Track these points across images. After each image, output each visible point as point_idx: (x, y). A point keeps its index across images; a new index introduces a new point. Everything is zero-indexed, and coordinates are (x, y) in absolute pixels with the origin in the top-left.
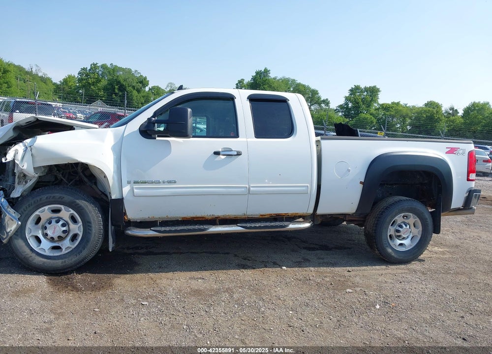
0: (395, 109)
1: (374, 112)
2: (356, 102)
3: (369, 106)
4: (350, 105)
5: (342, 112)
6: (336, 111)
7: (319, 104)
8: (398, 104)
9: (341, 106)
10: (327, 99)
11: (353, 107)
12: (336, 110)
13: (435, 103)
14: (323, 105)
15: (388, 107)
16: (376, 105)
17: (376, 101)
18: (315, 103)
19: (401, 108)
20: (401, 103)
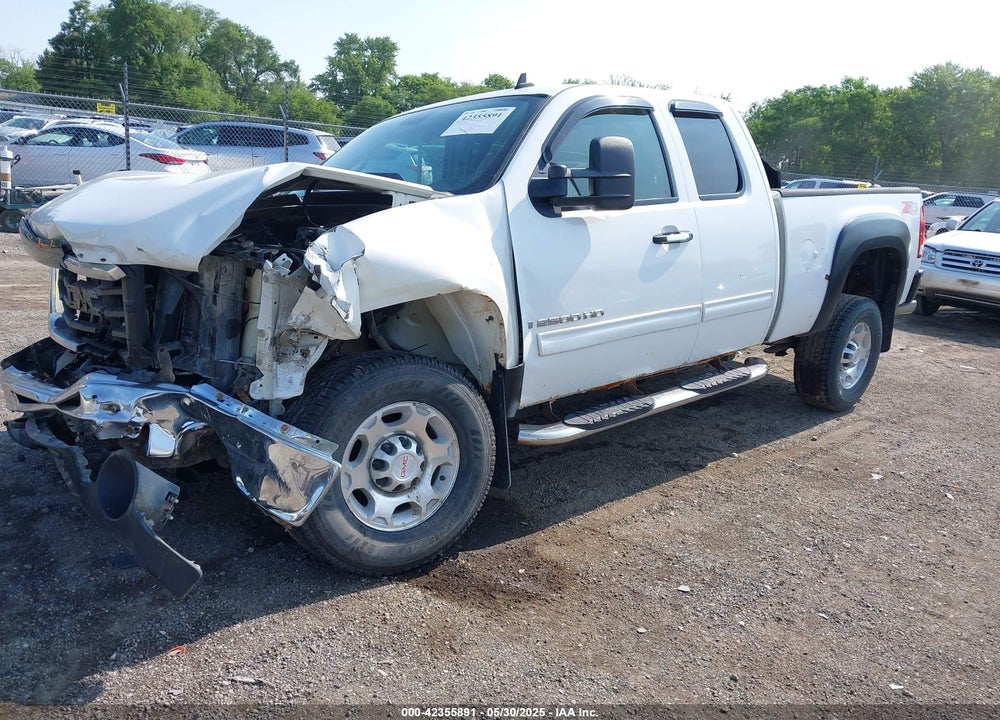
0: (431, 89)
1: (391, 94)
2: (350, 70)
3: (378, 78)
4: (340, 76)
5: (324, 90)
6: (313, 88)
7: (277, 72)
8: (434, 77)
9: (320, 78)
10: (293, 62)
11: (346, 81)
12: (312, 85)
13: (502, 78)
14: (284, 74)
15: (417, 85)
16: (390, 77)
17: (390, 70)
18: (267, 69)
19: (442, 87)
20: (440, 76)
